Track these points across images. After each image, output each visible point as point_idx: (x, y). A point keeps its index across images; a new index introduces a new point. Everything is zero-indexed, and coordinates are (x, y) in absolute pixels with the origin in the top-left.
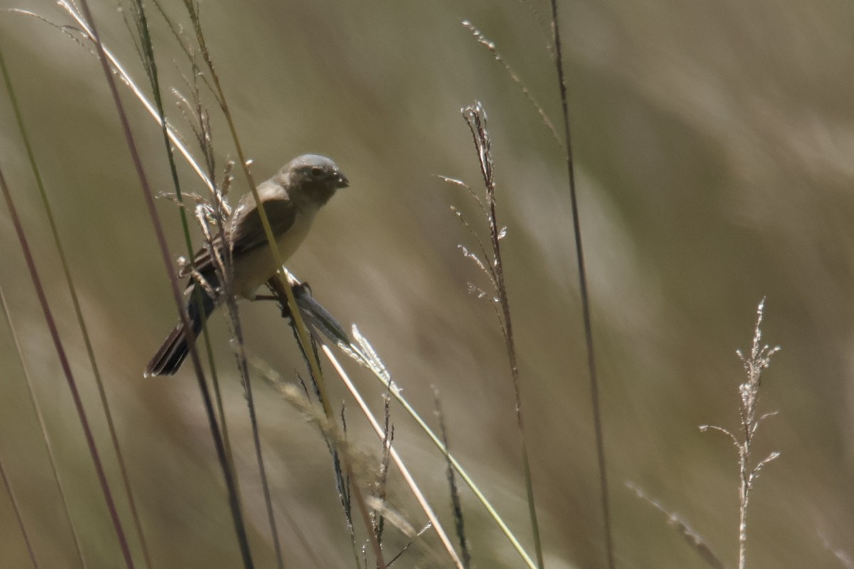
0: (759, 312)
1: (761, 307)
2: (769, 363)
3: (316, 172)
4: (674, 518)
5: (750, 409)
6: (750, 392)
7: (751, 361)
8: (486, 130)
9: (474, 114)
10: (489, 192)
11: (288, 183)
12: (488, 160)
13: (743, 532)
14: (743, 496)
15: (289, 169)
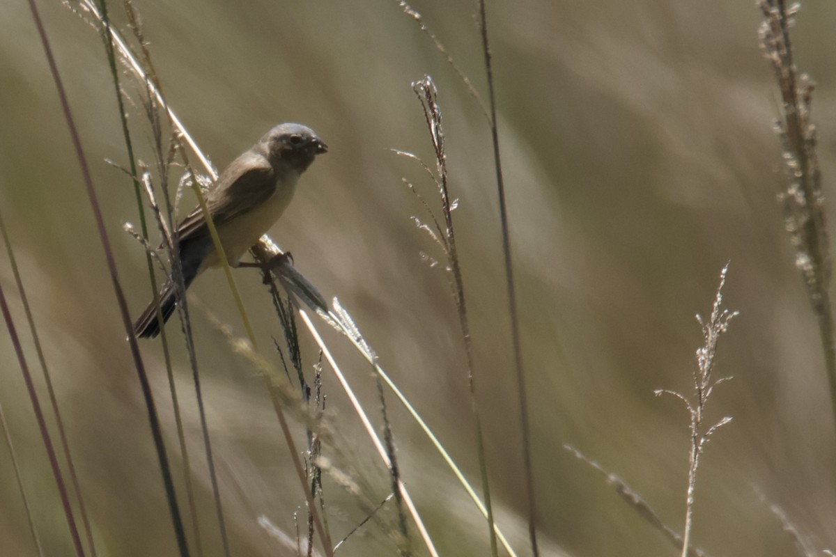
0: (722, 276)
1: (724, 271)
2: (727, 328)
3: (295, 140)
4: (613, 478)
5: (705, 374)
6: (707, 357)
7: (710, 325)
8: (437, 104)
9: (424, 87)
10: (440, 164)
11: (268, 151)
12: (439, 133)
13: (691, 494)
14: (693, 460)
15: (269, 138)
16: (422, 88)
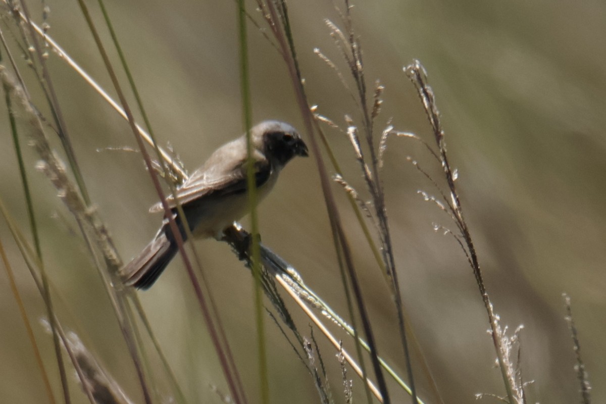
8: (428, 85)
9: (415, 71)
16: (412, 72)
